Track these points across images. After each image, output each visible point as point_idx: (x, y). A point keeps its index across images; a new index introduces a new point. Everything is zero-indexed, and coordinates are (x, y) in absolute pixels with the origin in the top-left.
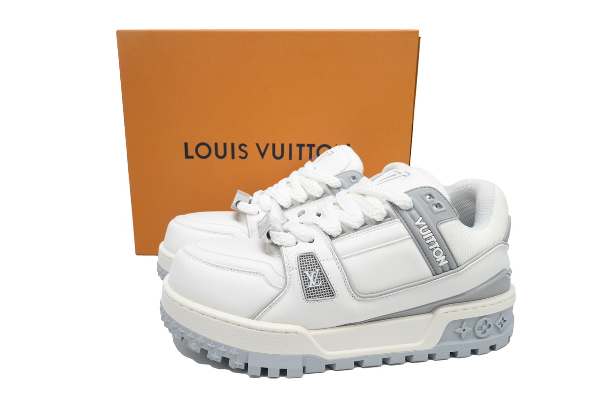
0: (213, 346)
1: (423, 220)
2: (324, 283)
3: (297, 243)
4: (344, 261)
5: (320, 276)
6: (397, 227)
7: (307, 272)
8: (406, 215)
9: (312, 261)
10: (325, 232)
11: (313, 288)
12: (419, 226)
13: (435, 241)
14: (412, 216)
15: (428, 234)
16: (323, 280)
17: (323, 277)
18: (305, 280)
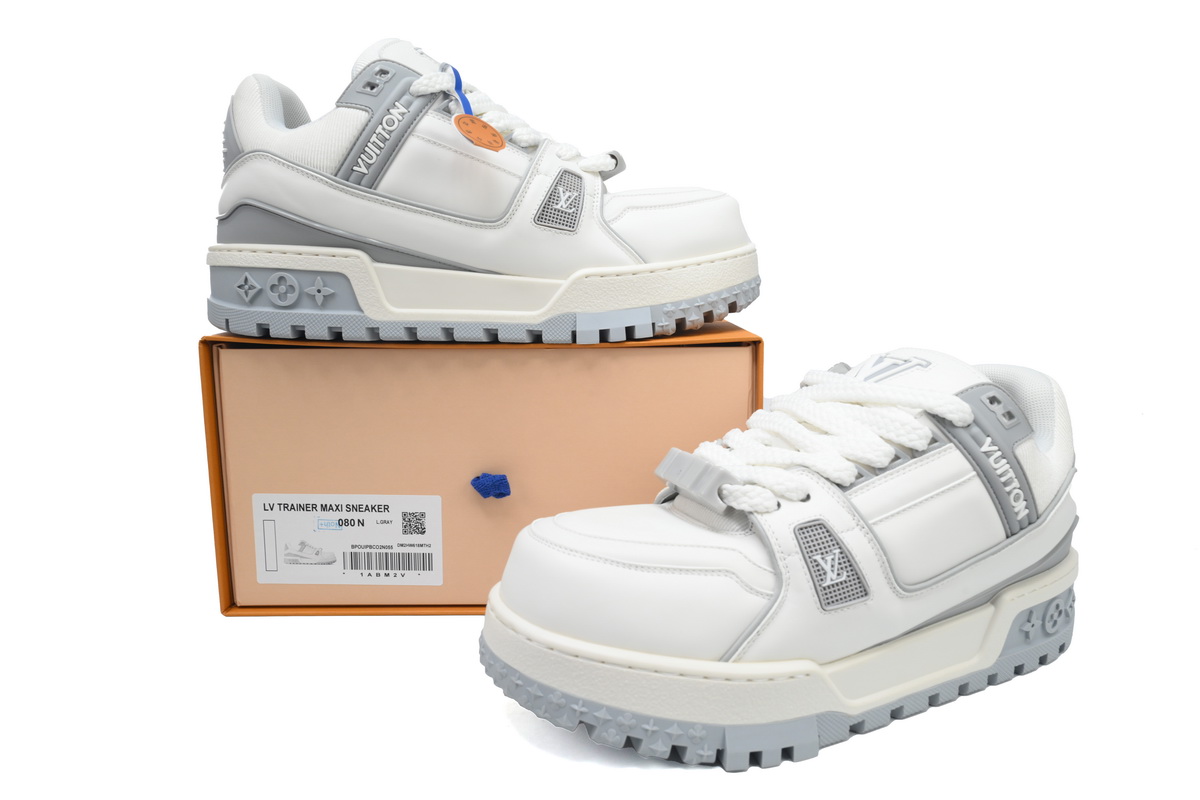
0: (655, 728)
1: (993, 443)
2: (850, 573)
3: (779, 505)
4: (876, 529)
5: (842, 561)
6: (950, 460)
7: (818, 558)
8: (965, 435)
9: (822, 535)
10: (827, 479)
11: (833, 586)
12: (988, 454)
13: (1014, 476)
14: (974, 438)
15: (1002, 466)
16: (849, 569)
17: (847, 562)
18: (817, 572)
